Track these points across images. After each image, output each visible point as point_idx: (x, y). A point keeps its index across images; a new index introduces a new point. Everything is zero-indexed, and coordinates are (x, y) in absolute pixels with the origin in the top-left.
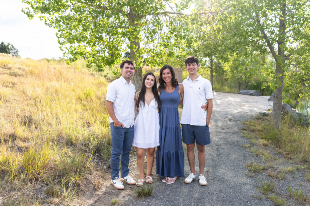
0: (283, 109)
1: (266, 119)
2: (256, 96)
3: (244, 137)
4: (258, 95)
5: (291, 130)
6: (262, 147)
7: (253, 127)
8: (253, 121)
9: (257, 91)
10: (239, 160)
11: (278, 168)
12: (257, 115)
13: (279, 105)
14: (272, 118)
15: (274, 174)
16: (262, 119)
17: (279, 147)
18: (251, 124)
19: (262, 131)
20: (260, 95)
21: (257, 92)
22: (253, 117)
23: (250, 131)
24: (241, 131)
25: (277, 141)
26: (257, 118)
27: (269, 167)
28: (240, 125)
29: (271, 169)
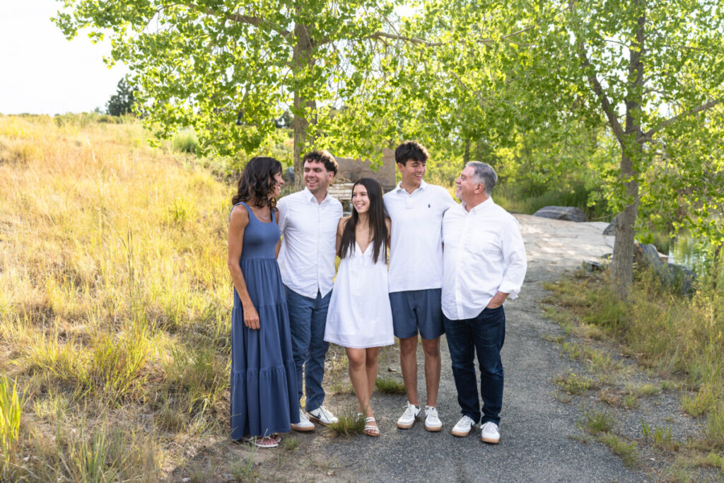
0: (638, 256)
1: (598, 278)
2: (576, 221)
3: (549, 318)
4: (579, 220)
5: (655, 306)
6: (588, 342)
7: (569, 297)
8: (567, 282)
9: (577, 209)
10: (539, 369)
11: (623, 385)
12: (578, 268)
13: (628, 246)
14: (611, 275)
15: (614, 398)
16: (589, 279)
17: (626, 342)
18: (564, 289)
19: (589, 306)
20: (585, 221)
21: (578, 212)
22: (567, 273)
23: (561, 305)
24: (542, 305)
25: (622, 329)
26: (578, 275)
27: (603, 384)
28: (538, 292)
29: (607, 389)
